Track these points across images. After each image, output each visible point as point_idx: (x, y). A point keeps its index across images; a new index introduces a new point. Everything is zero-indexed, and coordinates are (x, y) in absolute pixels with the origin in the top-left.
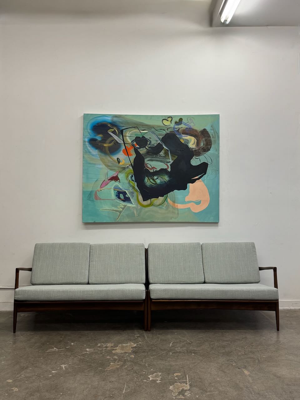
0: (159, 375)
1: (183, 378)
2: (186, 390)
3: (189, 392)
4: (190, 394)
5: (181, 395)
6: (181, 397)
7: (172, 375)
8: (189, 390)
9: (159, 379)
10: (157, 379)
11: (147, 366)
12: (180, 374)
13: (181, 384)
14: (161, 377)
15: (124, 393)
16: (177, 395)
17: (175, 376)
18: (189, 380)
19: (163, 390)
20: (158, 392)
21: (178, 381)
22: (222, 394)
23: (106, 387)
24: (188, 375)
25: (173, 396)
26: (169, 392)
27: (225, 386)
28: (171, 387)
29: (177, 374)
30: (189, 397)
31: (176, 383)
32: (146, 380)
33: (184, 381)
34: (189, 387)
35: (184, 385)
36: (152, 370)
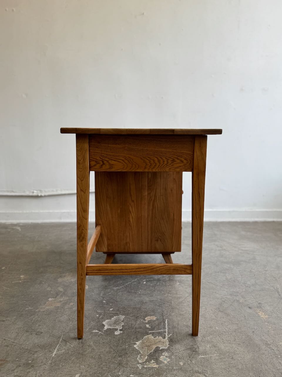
0: (121, 320)
1: (159, 325)
2: (163, 350)
3: (166, 354)
4: (169, 357)
5: (153, 361)
6: (153, 364)
7: (142, 320)
8: (168, 350)
10: (116, 328)
11: (104, 303)
12: (154, 318)
13: (155, 337)
14: (123, 324)
15: (53, 356)
16: (146, 362)
17: (147, 321)
18: (168, 330)
19: (123, 349)
20: (114, 353)
21: (150, 332)
22: (224, 358)
23: (26, 345)
24: (167, 320)
25: (139, 363)
26: (132, 354)
27: (229, 342)
28: (137, 343)
29: (150, 318)
30: (166, 365)
31: (147, 336)
32: (98, 330)
33: (160, 331)
34: (169, 344)
35: (159, 340)
36: (111, 310)
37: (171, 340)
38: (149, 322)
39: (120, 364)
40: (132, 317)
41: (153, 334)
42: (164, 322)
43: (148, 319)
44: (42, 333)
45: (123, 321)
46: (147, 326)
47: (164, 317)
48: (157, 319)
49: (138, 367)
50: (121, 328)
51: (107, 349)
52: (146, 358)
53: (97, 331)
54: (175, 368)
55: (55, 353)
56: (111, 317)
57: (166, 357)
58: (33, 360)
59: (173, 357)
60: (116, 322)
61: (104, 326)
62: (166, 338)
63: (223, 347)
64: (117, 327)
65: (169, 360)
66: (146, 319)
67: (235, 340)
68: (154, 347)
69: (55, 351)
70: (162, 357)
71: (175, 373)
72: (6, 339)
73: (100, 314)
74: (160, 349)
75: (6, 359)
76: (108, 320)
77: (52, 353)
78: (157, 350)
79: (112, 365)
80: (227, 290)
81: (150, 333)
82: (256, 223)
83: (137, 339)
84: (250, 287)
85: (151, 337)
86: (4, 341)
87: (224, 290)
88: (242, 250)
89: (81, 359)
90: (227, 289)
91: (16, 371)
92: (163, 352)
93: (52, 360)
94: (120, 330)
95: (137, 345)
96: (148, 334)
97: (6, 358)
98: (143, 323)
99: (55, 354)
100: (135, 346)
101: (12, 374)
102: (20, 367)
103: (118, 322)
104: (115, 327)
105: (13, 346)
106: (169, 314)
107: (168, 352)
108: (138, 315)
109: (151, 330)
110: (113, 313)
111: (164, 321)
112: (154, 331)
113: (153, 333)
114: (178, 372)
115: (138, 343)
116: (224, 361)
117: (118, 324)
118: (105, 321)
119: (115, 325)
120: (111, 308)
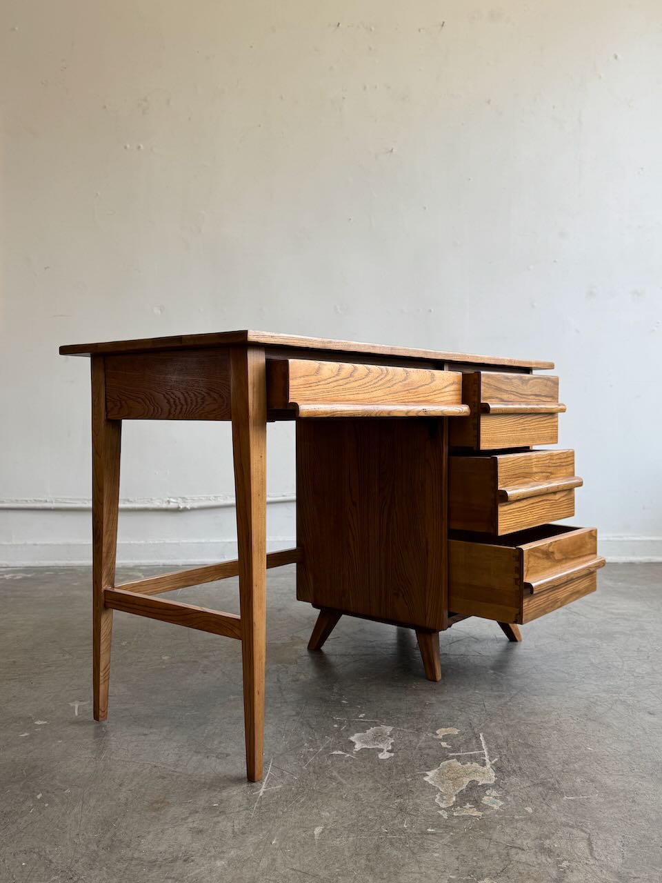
0: (386, 734)
1: (467, 742)
2: (485, 787)
3: (494, 793)
4: (502, 799)
5: (468, 805)
6: (469, 810)
7: (430, 735)
8: (496, 786)
9: (386, 746)
10: (379, 747)
11: (344, 703)
12: (456, 732)
13: (463, 764)
14: (393, 741)
15: (261, 795)
16: (455, 806)
17: (441, 737)
18: (488, 752)
19: (402, 785)
20: (385, 792)
21: (451, 754)
22: (617, 801)
23: (201, 775)
24: (483, 735)
25: (441, 809)
26: (423, 793)
27: (621, 773)
28: (427, 773)
29: (446, 731)
30: (497, 812)
31: (446, 762)
32: (342, 750)
33: (471, 753)
34: (495, 776)
35: (474, 769)
36: (361, 716)
37: (498, 769)
38: (445, 738)
39: (401, 809)
40: (408, 728)
41: (458, 758)
42: (478, 738)
43: (441, 732)
44: (228, 755)
45: (391, 736)
46: (444, 744)
47: (476, 730)
48: (462, 734)
49: (440, 816)
50: (390, 748)
51: (370, 784)
52: (454, 799)
53: (340, 752)
54: (517, 817)
55: (262, 790)
56: (364, 729)
57: (496, 798)
58: (221, 801)
59: (508, 798)
60: (377, 737)
61: (353, 744)
62: (488, 766)
63: (609, 782)
64: (381, 746)
65: (501, 803)
66: (438, 732)
67: (632, 770)
68: (466, 781)
69: (264, 787)
70: (485, 798)
71: (519, 825)
72: (157, 765)
73: (341, 724)
74: (480, 784)
75: (167, 800)
76: (358, 734)
77: (258, 790)
78: (473, 786)
79: (386, 812)
80: (595, 683)
81: (453, 757)
82: (631, 564)
83: (427, 767)
84: (643, 678)
85: (454, 762)
86: (155, 769)
87: (591, 684)
88: (612, 613)
89: (319, 801)
90: (596, 681)
91: (190, 820)
92: (487, 790)
93: (260, 802)
94: (388, 751)
95: (430, 777)
96: (448, 759)
97: (165, 798)
98: (433, 739)
99: (264, 792)
100: (426, 779)
101: (183, 825)
102: (198, 814)
103: (380, 738)
104: (377, 746)
105: (174, 777)
106: (483, 724)
107: (497, 790)
108: (420, 726)
109: (453, 752)
110: (367, 722)
111: (477, 736)
112: (459, 754)
113: (459, 756)
114: (526, 824)
115: (431, 774)
116: (618, 807)
117: (382, 741)
118: (353, 735)
119: (376, 743)
120: (361, 712)
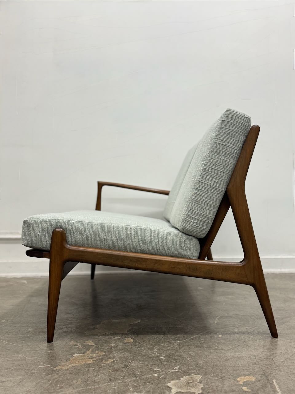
0: (196, 381)
10: (191, 391)
11: (162, 359)
12: (253, 379)
14: (203, 386)
17: (242, 383)
24: (276, 382)
29: (245, 379)
36: (176, 368)
38: (246, 384)
40: (214, 376)
42: (272, 384)
43: (241, 379)
45: (200, 382)
46: (245, 388)
47: (269, 378)
48: (258, 380)
50: (200, 392)
56: (178, 378)
60: (188, 384)
64: (193, 390)
73: (160, 373)
76: (174, 381)
98: (235, 385)
103: (192, 384)
104: (189, 390)
106: (274, 373)
110: (181, 372)
111: (271, 382)
117: (193, 386)
118: (169, 382)
119: (188, 387)
120: (176, 365)
